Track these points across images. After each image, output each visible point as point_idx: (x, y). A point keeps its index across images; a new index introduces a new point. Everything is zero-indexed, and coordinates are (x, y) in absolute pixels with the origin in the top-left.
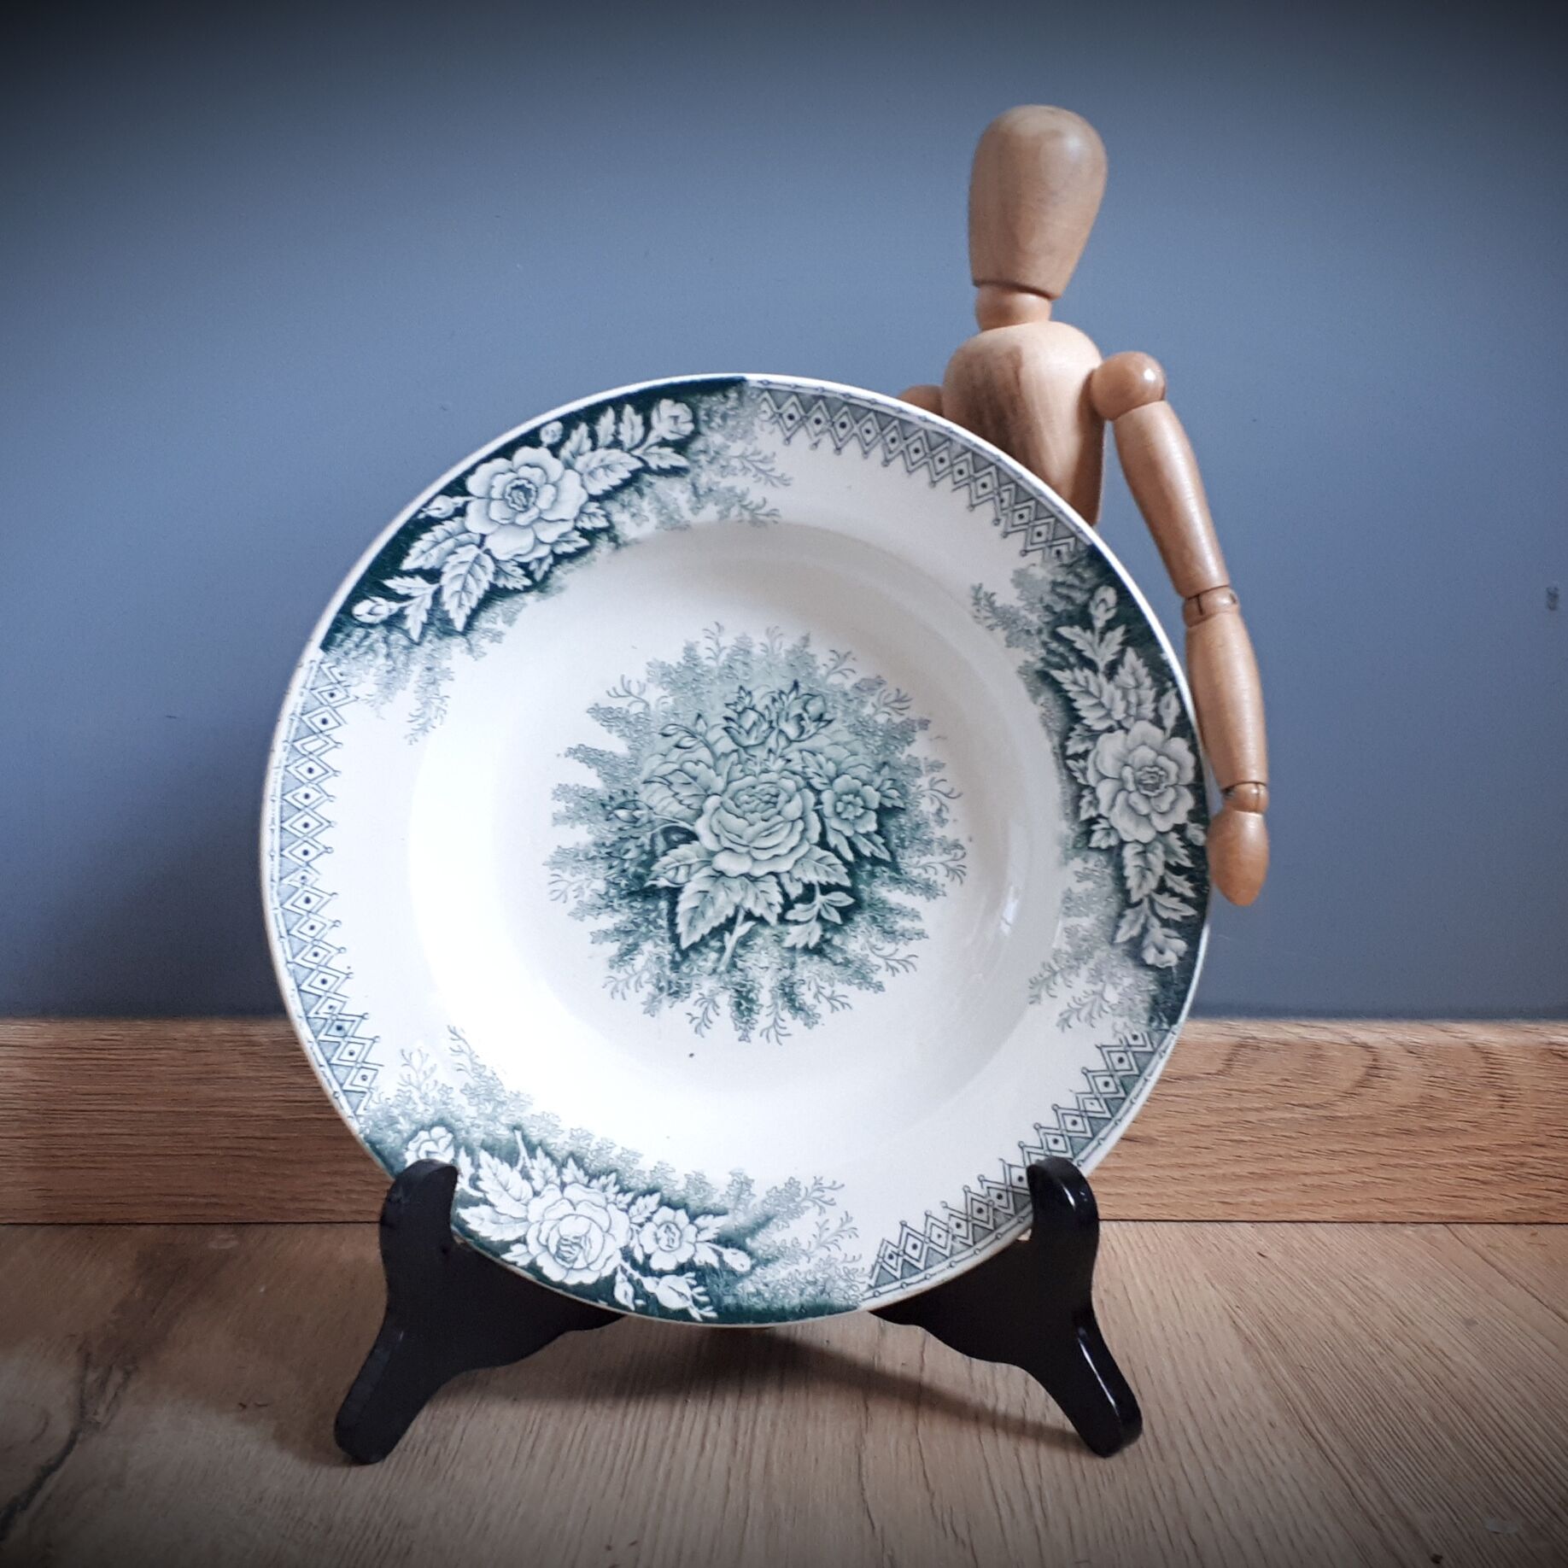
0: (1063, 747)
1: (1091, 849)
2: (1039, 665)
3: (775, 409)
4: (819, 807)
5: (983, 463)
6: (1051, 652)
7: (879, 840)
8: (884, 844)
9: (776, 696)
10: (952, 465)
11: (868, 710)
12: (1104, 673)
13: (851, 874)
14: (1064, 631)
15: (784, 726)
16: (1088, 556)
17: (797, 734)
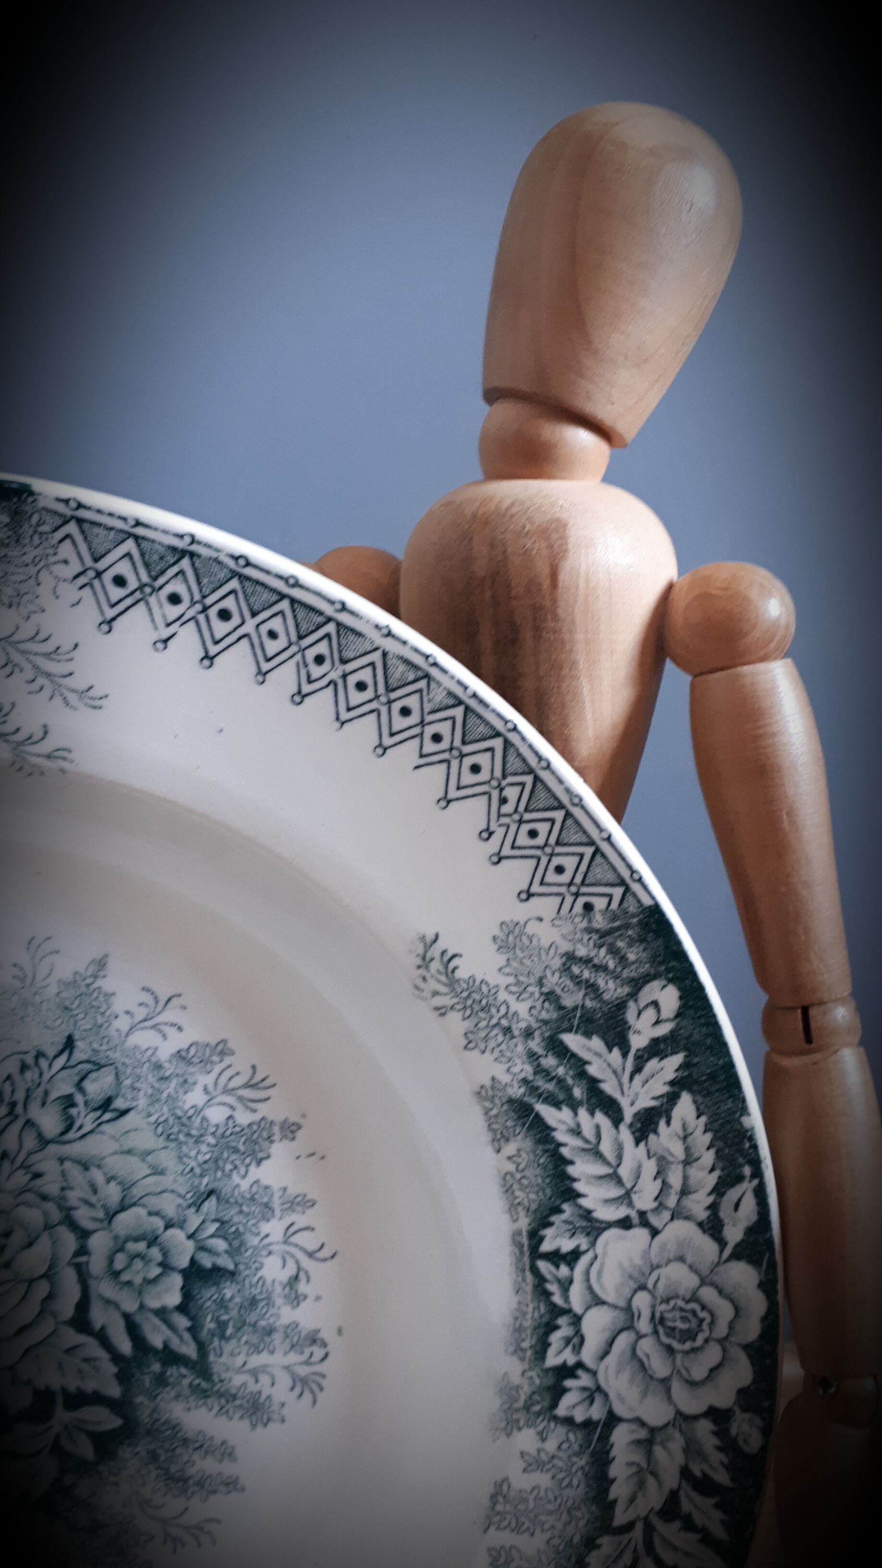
0: (535, 1237)
1: (555, 1418)
2: (517, 1091)
3: (89, 562)
4: (83, 1259)
5: (482, 729)
6: (539, 1070)
7: (182, 1322)
8: (189, 1329)
9: (29, 1059)
10: (422, 723)
11: (195, 1098)
12: (631, 1126)
13: (124, 1377)
14: (573, 1041)
15: (35, 1112)
16: (640, 923)
17: (60, 1128)
